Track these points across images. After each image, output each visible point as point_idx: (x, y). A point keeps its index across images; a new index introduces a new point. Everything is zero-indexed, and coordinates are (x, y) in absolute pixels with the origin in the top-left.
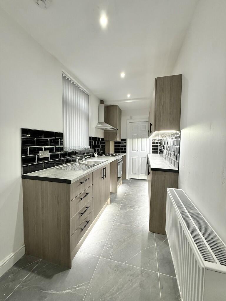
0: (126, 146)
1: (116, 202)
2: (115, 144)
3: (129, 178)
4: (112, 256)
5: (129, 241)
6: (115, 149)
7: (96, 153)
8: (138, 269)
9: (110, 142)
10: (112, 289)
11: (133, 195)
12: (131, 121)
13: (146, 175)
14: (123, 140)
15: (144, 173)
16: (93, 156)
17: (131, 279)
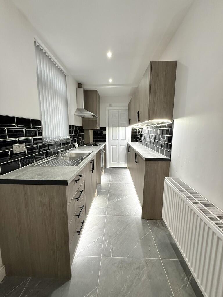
0: (105, 135)
1: (102, 194)
2: (94, 133)
3: (109, 167)
4: (113, 253)
5: (126, 232)
6: (94, 138)
7: (76, 143)
8: (141, 260)
9: (90, 130)
10: (123, 289)
11: (117, 184)
12: (111, 108)
13: (125, 163)
14: (102, 128)
15: (124, 161)
16: (74, 146)
17: (138, 273)
